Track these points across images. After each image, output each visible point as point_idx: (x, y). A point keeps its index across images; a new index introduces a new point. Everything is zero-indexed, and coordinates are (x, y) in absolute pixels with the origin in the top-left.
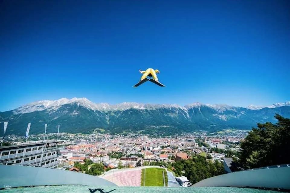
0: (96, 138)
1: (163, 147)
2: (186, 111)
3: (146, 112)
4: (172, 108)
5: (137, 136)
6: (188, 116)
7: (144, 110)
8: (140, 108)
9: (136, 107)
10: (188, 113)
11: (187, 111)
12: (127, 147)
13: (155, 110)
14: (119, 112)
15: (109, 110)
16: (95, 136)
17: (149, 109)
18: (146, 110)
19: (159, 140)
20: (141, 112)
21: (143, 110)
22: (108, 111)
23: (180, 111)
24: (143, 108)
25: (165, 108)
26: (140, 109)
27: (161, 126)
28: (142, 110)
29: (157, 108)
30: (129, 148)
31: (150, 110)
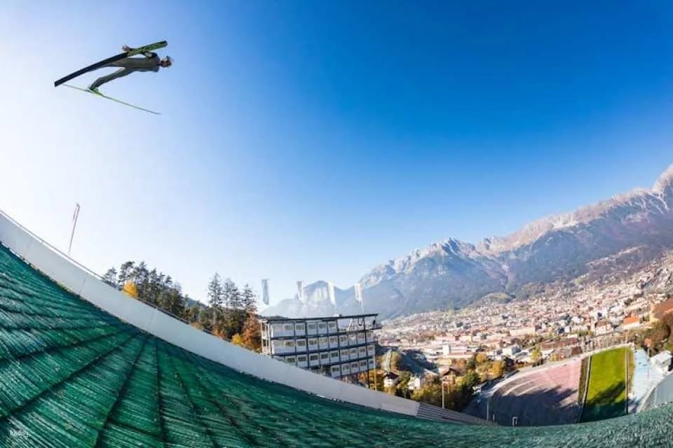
0: (490, 314)
1: (627, 303)
2: (659, 198)
3: (581, 231)
4: (633, 200)
5: (574, 293)
6: (666, 207)
7: (577, 226)
8: (568, 225)
9: (559, 225)
10: (665, 200)
11: (661, 195)
12: (554, 320)
13: (600, 217)
14: (525, 247)
15: (502, 250)
16: (488, 310)
17: (586, 221)
18: (582, 225)
19: (619, 287)
20: (572, 232)
21: (575, 227)
22: (503, 253)
23: (650, 201)
24: (572, 223)
25: (619, 205)
26: (567, 227)
27: (620, 253)
28: (571, 228)
29: (602, 212)
30: (559, 322)
31: (590, 223)
